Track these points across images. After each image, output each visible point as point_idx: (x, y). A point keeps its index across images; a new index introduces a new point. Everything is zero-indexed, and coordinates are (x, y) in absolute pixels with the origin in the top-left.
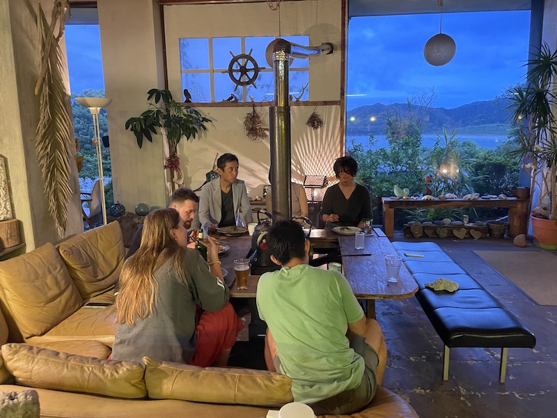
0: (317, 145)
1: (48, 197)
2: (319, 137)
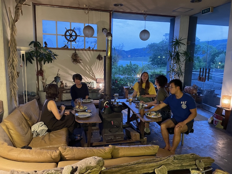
0: (100, 67)
2: (101, 63)
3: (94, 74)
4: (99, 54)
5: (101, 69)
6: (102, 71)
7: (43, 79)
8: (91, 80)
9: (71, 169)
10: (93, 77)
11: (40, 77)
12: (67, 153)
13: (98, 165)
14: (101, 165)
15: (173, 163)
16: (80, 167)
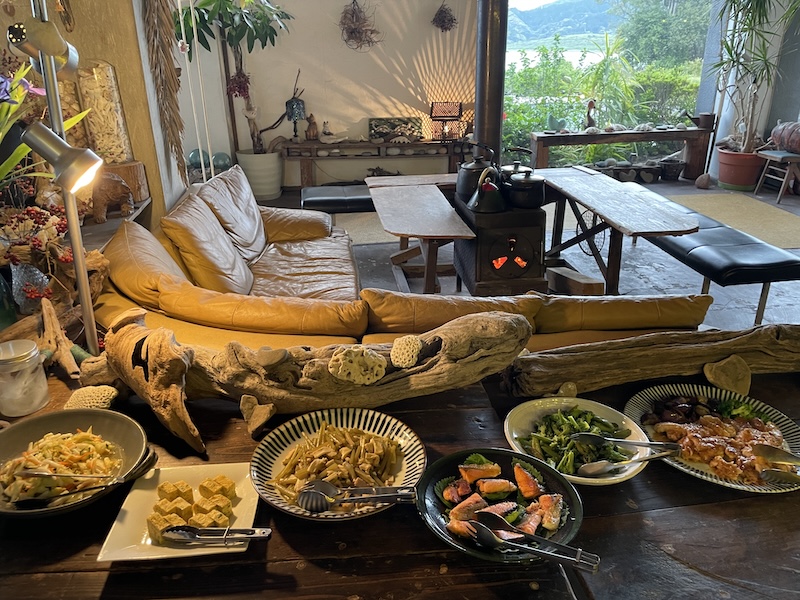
0: (445, 56)
2: (448, 43)
3: (421, 86)
4: (443, 6)
5: (448, 66)
6: (451, 73)
7: (249, 108)
8: (410, 111)
9: (420, 345)
10: (419, 98)
11: (239, 102)
12: (389, 310)
13: (513, 335)
14: (520, 337)
15: (772, 351)
16: (451, 339)
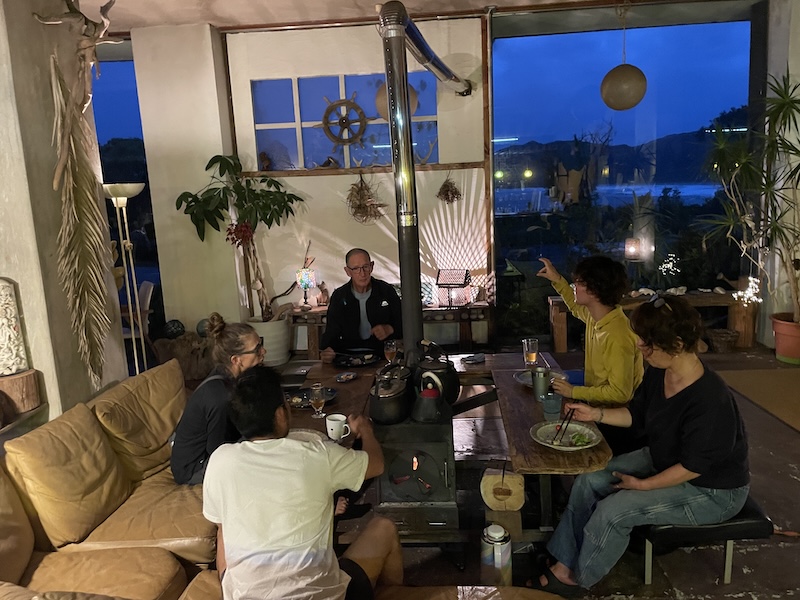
0: (453, 225)
1: (77, 334)
2: (456, 214)
3: (430, 254)
4: (447, 181)
5: (457, 235)
6: (460, 240)
10: (428, 263)
